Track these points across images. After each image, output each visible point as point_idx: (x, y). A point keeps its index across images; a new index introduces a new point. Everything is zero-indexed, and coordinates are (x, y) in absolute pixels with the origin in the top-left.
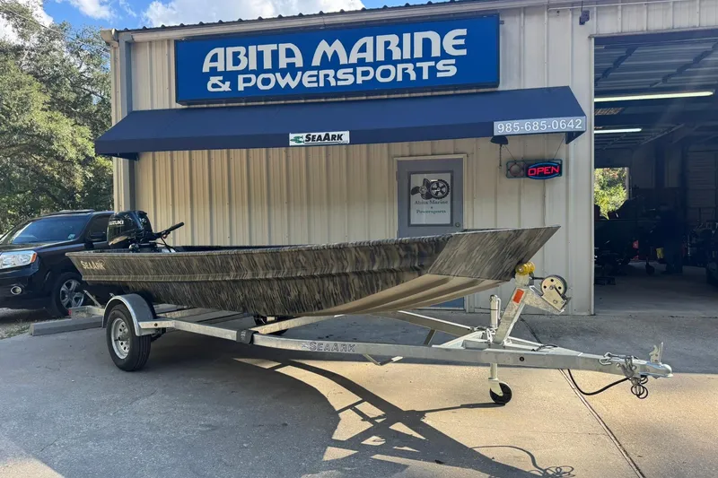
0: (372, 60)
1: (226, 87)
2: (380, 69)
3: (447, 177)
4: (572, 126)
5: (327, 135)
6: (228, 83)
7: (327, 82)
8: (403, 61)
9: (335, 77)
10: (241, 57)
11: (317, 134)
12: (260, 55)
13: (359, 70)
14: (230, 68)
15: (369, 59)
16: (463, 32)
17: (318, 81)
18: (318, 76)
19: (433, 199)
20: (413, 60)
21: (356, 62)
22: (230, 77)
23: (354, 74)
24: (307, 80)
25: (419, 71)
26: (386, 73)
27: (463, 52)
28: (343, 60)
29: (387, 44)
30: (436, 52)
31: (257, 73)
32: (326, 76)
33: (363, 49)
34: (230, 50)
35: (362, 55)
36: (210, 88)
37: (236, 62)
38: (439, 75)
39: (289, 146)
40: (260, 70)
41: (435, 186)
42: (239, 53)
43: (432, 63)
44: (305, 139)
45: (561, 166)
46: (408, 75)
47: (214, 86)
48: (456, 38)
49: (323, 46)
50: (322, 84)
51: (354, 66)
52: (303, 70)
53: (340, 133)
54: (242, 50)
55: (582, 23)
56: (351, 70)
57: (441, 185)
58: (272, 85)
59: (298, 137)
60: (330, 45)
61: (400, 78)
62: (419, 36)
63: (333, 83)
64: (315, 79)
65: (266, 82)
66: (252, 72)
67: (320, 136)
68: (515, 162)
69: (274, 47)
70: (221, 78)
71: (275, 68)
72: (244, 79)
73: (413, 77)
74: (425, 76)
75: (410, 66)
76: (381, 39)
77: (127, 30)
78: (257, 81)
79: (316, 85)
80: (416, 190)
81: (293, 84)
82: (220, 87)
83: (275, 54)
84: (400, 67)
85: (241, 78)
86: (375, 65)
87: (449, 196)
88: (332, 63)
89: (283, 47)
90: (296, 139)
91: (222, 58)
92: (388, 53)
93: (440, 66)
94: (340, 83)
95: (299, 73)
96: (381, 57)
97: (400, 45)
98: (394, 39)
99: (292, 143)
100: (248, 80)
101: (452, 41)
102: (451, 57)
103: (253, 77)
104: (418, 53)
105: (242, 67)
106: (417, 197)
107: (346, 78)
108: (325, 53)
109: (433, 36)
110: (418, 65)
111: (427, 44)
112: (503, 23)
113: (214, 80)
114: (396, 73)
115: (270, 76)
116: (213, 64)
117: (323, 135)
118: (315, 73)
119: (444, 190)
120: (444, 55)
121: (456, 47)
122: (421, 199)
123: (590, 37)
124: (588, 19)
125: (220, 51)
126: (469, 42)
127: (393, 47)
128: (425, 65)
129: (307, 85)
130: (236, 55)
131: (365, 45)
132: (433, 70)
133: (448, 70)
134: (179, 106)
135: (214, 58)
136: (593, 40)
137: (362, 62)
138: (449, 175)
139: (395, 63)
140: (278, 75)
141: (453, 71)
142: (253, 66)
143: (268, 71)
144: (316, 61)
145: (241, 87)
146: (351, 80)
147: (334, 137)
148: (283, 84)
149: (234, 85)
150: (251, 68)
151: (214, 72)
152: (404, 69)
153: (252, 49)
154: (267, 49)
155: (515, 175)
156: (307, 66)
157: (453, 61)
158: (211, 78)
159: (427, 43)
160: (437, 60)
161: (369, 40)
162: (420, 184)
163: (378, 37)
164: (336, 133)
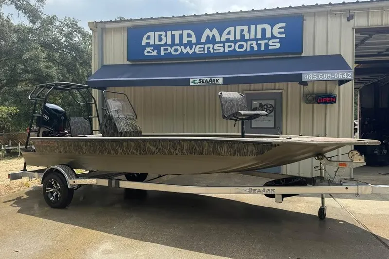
1: (154, 53)
2: (238, 44)
3: (272, 102)
4: (346, 77)
5: (211, 79)
6: (156, 51)
7: (208, 51)
8: (250, 40)
9: (213, 48)
10: (163, 37)
11: (205, 79)
12: (173, 36)
13: (227, 44)
14: (157, 43)
15: (232, 39)
16: (284, 25)
17: (204, 50)
18: (204, 48)
20: (256, 40)
21: (225, 40)
22: (157, 48)
23: (224, 47)
24: (198, 50)
25: (259, 45)
26: (241, 46)
27: (284, 36)
28: (218, 39)
29: (242, 31)
30: (268, 35)
31: (171, 46)
32: (209, 48)
33: (229, 33)
34: (157, 33)
35: (228, 37)
36: (146, 54)
37: (160, 40)
38: (270, 47)
39: (189, 85)
40: (173, 44)
41: (266, 107)
42: (162, 35)
43: (267, 41)
44: (198, 81)
45: (336, 97)
46: (253, 47)
47: (148, 52)
48: (280, 28)
49: (207, 32)
50: (206, 52)
51: (223, 42)
52: (196, 44)
54: (163, 33)
55: (348, 20)
56: (222, 45)
57: (269, 106)
58: (179, 52)
59: (195, 81)
60: (211, 31)
61: (248, 49)
62: (259, 27)
63: (212, 51)
64: (202, 49)
65: (176, 50)
66: (169, 45)
67: (207, 80)
68: (310, 94)
69: (181, 32)
70: (152, 48)
71: (181, 43)
72: (164, 49)
73: (256, 48)
74: (263, 48)
75: (254, 43)
76: (239, 28)
77: (101, 22)
78: (171, 50)
79: (203, 52)
80: (255, 109)
81: (191, 52)
82: (152, 53)
83: (181, 36)
84: (249, 43)
85: (162, 48)
86: (235, 42)
87: (273, 114)
88: (212, 41)
89: (185, 32)
90: (194, 82)
91: (152, 38)
92: (243, 36)
93: (271, 43)
94: (216, 52)
95: (194, 46)
96: (238, 38)
97: (249, 31)
98: (246, 28)
99: (191, 84)
100: (167, 50)
101: (278, 30)
102: (276, 38)
103: (169, 48)
104: (259, 36)
105: (163, 42)
107: (219, 49)
108: (208, 35)
109: (268, 27)
110: (259, 42)
111: (264, 31)
112: (305, 20)
113: (148, 49)
114: (247, 47)
115: (178, 47)
116: (148, 41)
118: (203, 46)
119: (271, 109)
120: (273, 37)
121: (280, 33)
123: (353, 28)
124: (352, 19)
125: (151, 34)
126: (287, 30)
127: (245, 32)
128: (263, 42)
129: (198, 52)
130: (160, 36)
131: (230, 31)
132: (267, 45)
133: (275, 45)
134: (129, 63)
135: (149, 38)
136: (355, 30)
137: (228, 40)
138: (274, 101)
139: (246, 41)
140: (183, 47)
141: (278, 45)
142: (169, 42)
143: (177, 45)
144: (203, 40)
145: (163, 53)
146: (222, 50)
147: (214, 80)
148: (185, 51)
149: (159, 52)
151: (148, 45)
152: (251, 44)
153: (169, 33)
154: (177, 33)
155: (310, 102)
156: (198, 42)
157: (278, 40)
158: (147, 48)
160: (269, 39)
161: (232, 29)
162: (258, 105)
163: (237, 27)
164: (216, 79)
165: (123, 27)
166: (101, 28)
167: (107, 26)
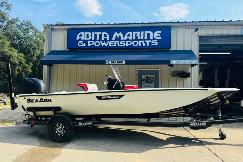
0: (131, 39)
1: (84, 45)
2: (134, 42)
3: (153, 76)
4: (195, 62)
5: (118, 61)
6: (85, 44)
7: (117, 45)
8: (141, 40)
9: (119, 44)
10: (89, 36)
11: (115, 61)
12: (96, 35)
13: (127, 42)
14: (86, 39)
15: (130, 38)
16: (160, 32)
17: (114, 44)
18: (114, 43)
19: (149, 83)
20: (144, 40)
21: (126, 39)
23: (126, 43)
24: (110, 44)
25: (146, 43)
26: (136, 43)
27: (160, 38)
28: (122, 38)
29: (136, 34)
30: (151, 38)
31: (94, 41)
32: (117, 43)
33: (129, 35)
34: (86, 33)
35: (128, 37)
36: (79, 45)
37: (88, 37)
38: (152, 45)
39: (105, 64)
40: (95, 40)
41: (150, 79)
42: (89, 34)
43: (150, 41)
44: (111, 62)
45: (189, 74)
46: (143, 44)
47: (80, 44)
48: (158, 34)
49: (116, 34)
50: (115, 45)
51: (126, 41)
52: (109, 41)
53: (122, 61)
54: (90, 33)
55: (195, 31)
56: (125, 42)
57: (152, 78)
58: (99, 45)
59: (109, 62)
60: (118, 34)
61: (140, 45)
62: (146, 33)
63: (119, 45)
64: (113, 44)
65: (97, 44)
66: (93, 40)
67: (116, 62)
68: (175, 72)
69: (100, 33)
70: (82, 42)
71: (100, 40)
72: (90, 42)
73: (144, 45)
74: (148, 45)
75: (143, 42)
76: (134, 33)
77: (51, 25)
78: (94, 43)
79: (113, 46)
80: (144, 80)
81: (106, 45)
82: (82, 45)
83: (100, 35)
84: (140, 41)
85: (89, 42)
86: (132, 40)
87: (154, 82)
88: (119, 39)
89: (103, 33)
90: (108, 62)
91: (83, 36)
92: (136, 37)
93: (152, 42)
94: (121, 45)
95: (108, 42)
96: (134, 38)
97: (140, 35)
98: (138, 33)
99: (106, 64)
100: (91, 43)
101: (156, 35)
102: (156, 39)
103: (93, 42)
104: (146, 38)
105: (89, 39)
106: (144, 82)
107: (123, 44)
108: (116, 36)
109: (151, 33)
110: (146, 41)
112: (172, 30)
113: (80, 42)
114: (139, 43)
115: (99, 42)
116: (80, 37)
117: (117, 61)
118: (113, 42)
119: (153, 80)
120: (154, 39)
121: (158, 36)
122: (145, 83)
124: (198, 30)
125: (82, 33)
126: (162, 35)
127: (138, 35)
128: (148, 42)
129: (110, 45)
130: (88, 35)
131: (129, 34)
132: (150, 43)
133: (155, 43)
134: (68, 50)
135: (81, 35)
136: (199, 37)
137: (128, 39)
138: (154, 75)
139: (139, 40)
140: (101, 42)
141: (157, 44)
142: (93, 39)
143: (98, 41)
144: (114, 38)
145: (89, 45)
146: (124, 45)
147: (120, 62)
148: (103, 45)
149: (87, 44)
150: (92, 39)
151: (80, 40)
152: (141, 42)
153: (93, 33)
154: (98, 34)
155: (175, 76)
156: (111, 40)
157: (157, 41)
158: (79, 42)
159: (149, 35)
160: (152, 40)
161: (131, 33)
162: (145, 78)
163: (133, 32)
164: (121, 61)
165: (65, 29)
166: (51, 28)
167: (55, 27)
